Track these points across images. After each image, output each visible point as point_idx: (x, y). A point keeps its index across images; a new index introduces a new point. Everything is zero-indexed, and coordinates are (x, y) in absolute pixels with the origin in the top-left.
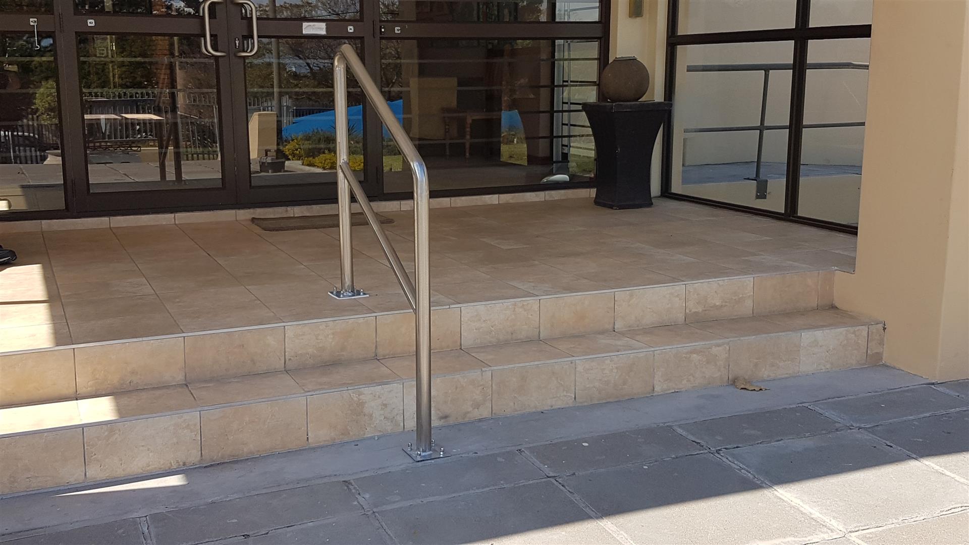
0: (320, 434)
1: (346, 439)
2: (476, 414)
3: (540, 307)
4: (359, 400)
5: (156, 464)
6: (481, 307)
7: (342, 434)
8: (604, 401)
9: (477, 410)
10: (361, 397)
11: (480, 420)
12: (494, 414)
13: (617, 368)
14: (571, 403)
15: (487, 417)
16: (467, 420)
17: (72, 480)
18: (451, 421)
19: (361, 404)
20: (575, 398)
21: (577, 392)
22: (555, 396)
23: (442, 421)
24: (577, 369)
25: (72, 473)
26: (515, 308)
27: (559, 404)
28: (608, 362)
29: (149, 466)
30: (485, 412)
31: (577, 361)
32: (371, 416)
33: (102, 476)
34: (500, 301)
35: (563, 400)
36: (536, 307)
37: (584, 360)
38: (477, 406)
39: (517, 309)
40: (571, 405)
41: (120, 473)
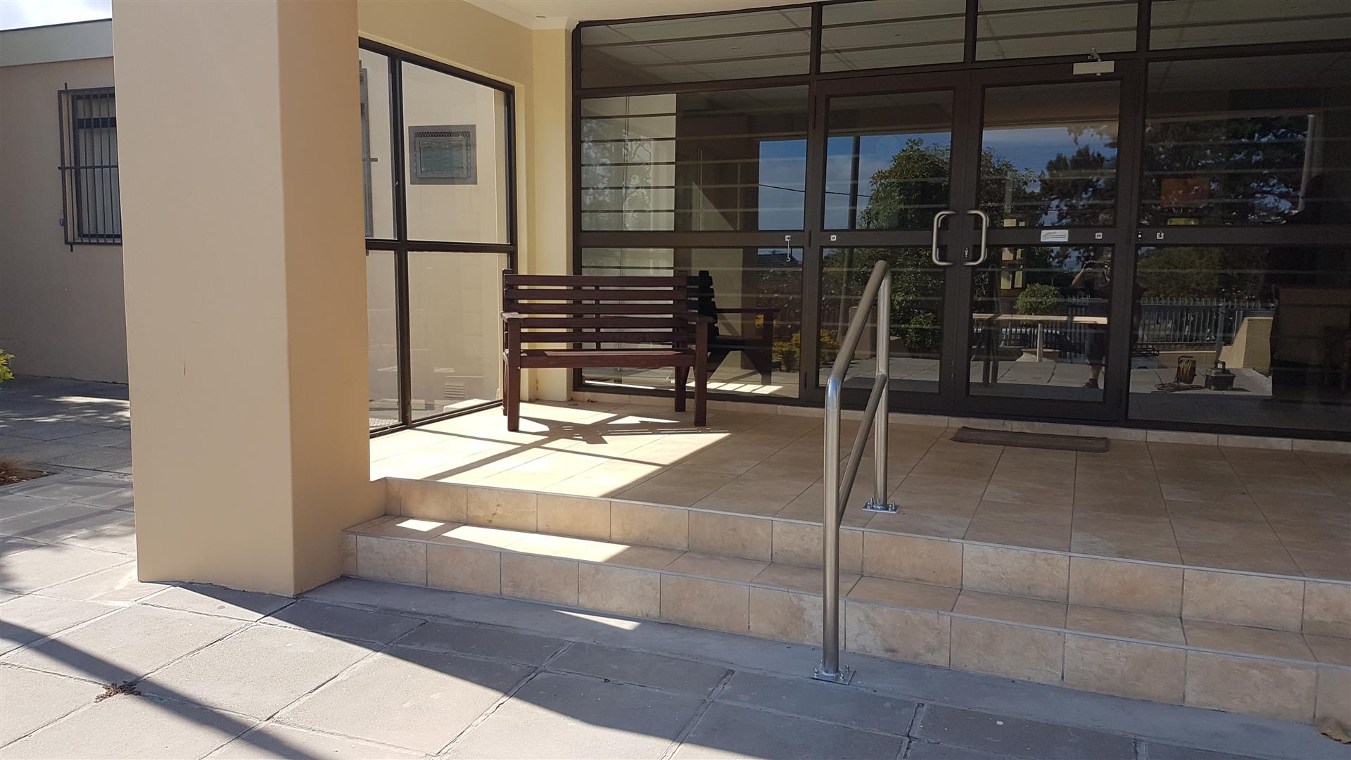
0: (760, 627)
1: (785, 640)
2: (929, 659)
3: (1069, 565)
4: (800, 605)
5: (627, 608)
6: (989, 549)
7: (781, 633)
8: (1104, 693)
9: (930, 654)
10: (801, 602)
11: (934, 667)
12: (953, 665)
13: (1126, 657)
14: (1056, 681)
15: (943, 665)
16: (917, 661)
17: (569, 602)
18: (899, 657)
19: (801, 610)
20: (1063, 677)
21: (1065, 671)
22: (1034, 667)
23: (889, 654)
24: (1067, 644)
25: (569, 597)
26: (1034, 560)
27: (1039, 678)
28: (1114, 646)
29: (621, 608)
30: (942, 660)
31: (1067, 635)
32: (811, 625)
33: (589, 606)
34: (1016, 547)
35: (1045, 674)
36: (1064, 564)
37: (1078, 636)
38: (931, 650)
39: (1037, 562)
40: (1056, 684)
41: (601, 606)
